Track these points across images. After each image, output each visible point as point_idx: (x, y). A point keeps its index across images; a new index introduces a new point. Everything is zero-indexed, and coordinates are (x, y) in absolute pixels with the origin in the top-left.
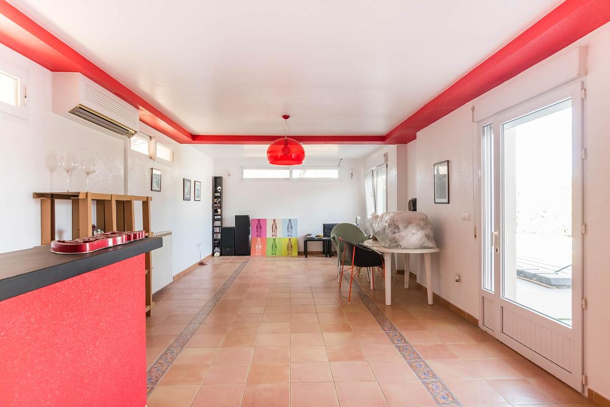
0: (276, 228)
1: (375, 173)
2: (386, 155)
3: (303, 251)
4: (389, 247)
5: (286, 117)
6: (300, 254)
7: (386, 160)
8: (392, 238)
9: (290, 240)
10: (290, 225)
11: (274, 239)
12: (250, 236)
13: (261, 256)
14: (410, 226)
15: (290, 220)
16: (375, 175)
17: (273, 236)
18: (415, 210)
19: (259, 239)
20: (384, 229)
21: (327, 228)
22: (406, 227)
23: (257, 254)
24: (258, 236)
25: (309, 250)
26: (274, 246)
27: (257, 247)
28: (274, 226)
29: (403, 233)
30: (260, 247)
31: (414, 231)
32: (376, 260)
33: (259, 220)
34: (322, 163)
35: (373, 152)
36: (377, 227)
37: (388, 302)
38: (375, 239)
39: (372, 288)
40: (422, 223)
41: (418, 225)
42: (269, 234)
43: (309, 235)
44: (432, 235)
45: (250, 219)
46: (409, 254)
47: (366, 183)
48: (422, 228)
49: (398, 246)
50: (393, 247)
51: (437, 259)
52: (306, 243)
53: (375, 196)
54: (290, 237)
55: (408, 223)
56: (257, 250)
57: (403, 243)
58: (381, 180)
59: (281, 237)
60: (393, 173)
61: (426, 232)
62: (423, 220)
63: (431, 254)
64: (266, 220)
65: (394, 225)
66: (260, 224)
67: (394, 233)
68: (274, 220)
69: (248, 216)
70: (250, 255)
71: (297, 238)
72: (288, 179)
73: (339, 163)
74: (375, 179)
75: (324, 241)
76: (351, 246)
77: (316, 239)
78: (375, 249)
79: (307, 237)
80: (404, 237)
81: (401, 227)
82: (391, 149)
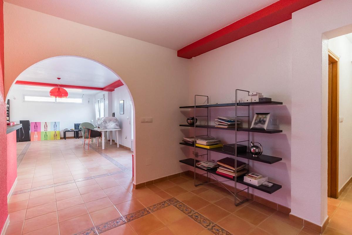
0: (47, 127)
1: (99, 101)
2: (104, 95)
3: (63, 137)
4: (104, 129)
5: (59, 79)
6: (61, 138)
7: (104, 97)
8: (105, 126)
9: (55, 132)
10: (55, 125)
11: (46, 132)
12: (30, 131)
13: (38, 141)
14: (111, 122)
15: (55, 122)
16: (99, 102)
17: (45, 130)
18: (114, 116)
19: (36, 133)
20: (102, 123)
21: (77, 126)
22: (109, 122)
23: (35, 140)
24: (35, 131)
25: (67, 136)
26: (46, 135)
27: (35, 136)
28: (46, 126)
29: (108, 124)
30: (37, 136)
31: (112, 123)
32: (99, 134)
33: (36, 123)
34: (75, 96)
35: (99, 93)
36: (99, 123)
37: (103, 148)
38: (99, 127)
39: (97, 146)
40: (115, 121)
41: (113, 121)
42: (42, 129)
43: (66, 129)
44: (118, 124)
45: (30, 122)
46: (112, 131)
47: (96, 105)
48: (115, 122)
49: (106, 129)
50: (105, 129)
51: (120, 132)
52: (65, 133)
53: (99, 111)
54: (55, 131)
55: (110, 120)
56: (35, 138)
57: (108, 127)
58: (102, 105)
59: (50, 131)
60: (107, 102)
61: (116, 124)
62: (115, 119)
63: (119, 130)
64: (40, 122)
65: (105, 122)
66: (37, 125)
67: (105, 124)
68: (46, 123)
69: (29, 121)
70: (30, 141)
71: (59, 131)
72: (54, 102)
73: (82, 96)
74: (100, 104)
75: (74, 131)
76: (89, 130)
77: (71, 130)
78: (98, 130)
79: (65, 130)
80: (108, 125)
81: (108, 122)
82: (106, 93)
